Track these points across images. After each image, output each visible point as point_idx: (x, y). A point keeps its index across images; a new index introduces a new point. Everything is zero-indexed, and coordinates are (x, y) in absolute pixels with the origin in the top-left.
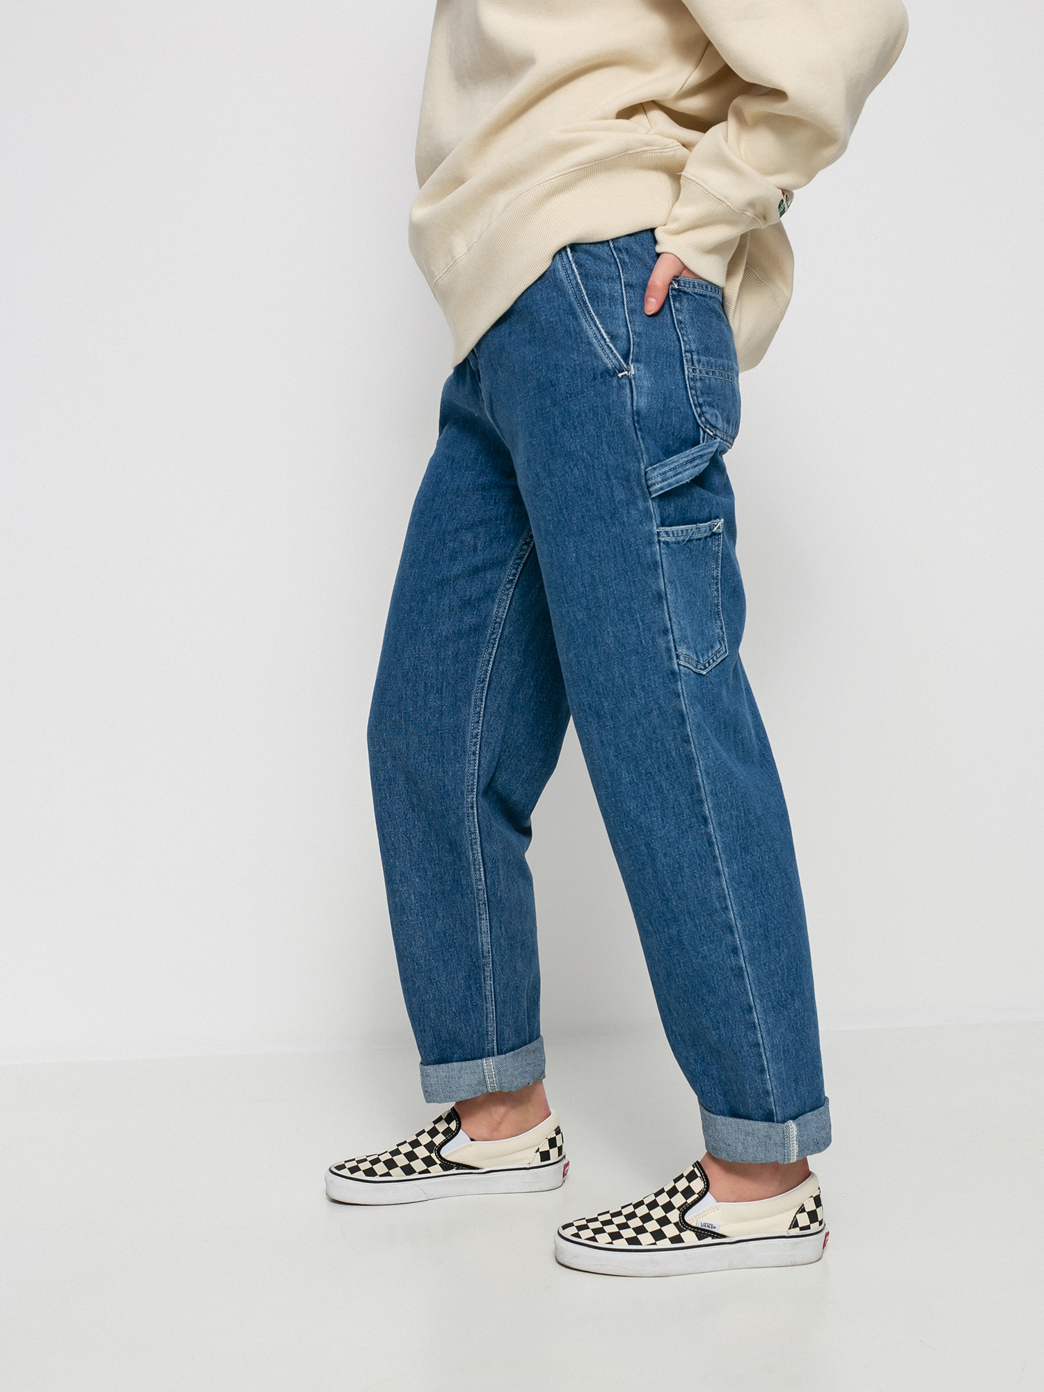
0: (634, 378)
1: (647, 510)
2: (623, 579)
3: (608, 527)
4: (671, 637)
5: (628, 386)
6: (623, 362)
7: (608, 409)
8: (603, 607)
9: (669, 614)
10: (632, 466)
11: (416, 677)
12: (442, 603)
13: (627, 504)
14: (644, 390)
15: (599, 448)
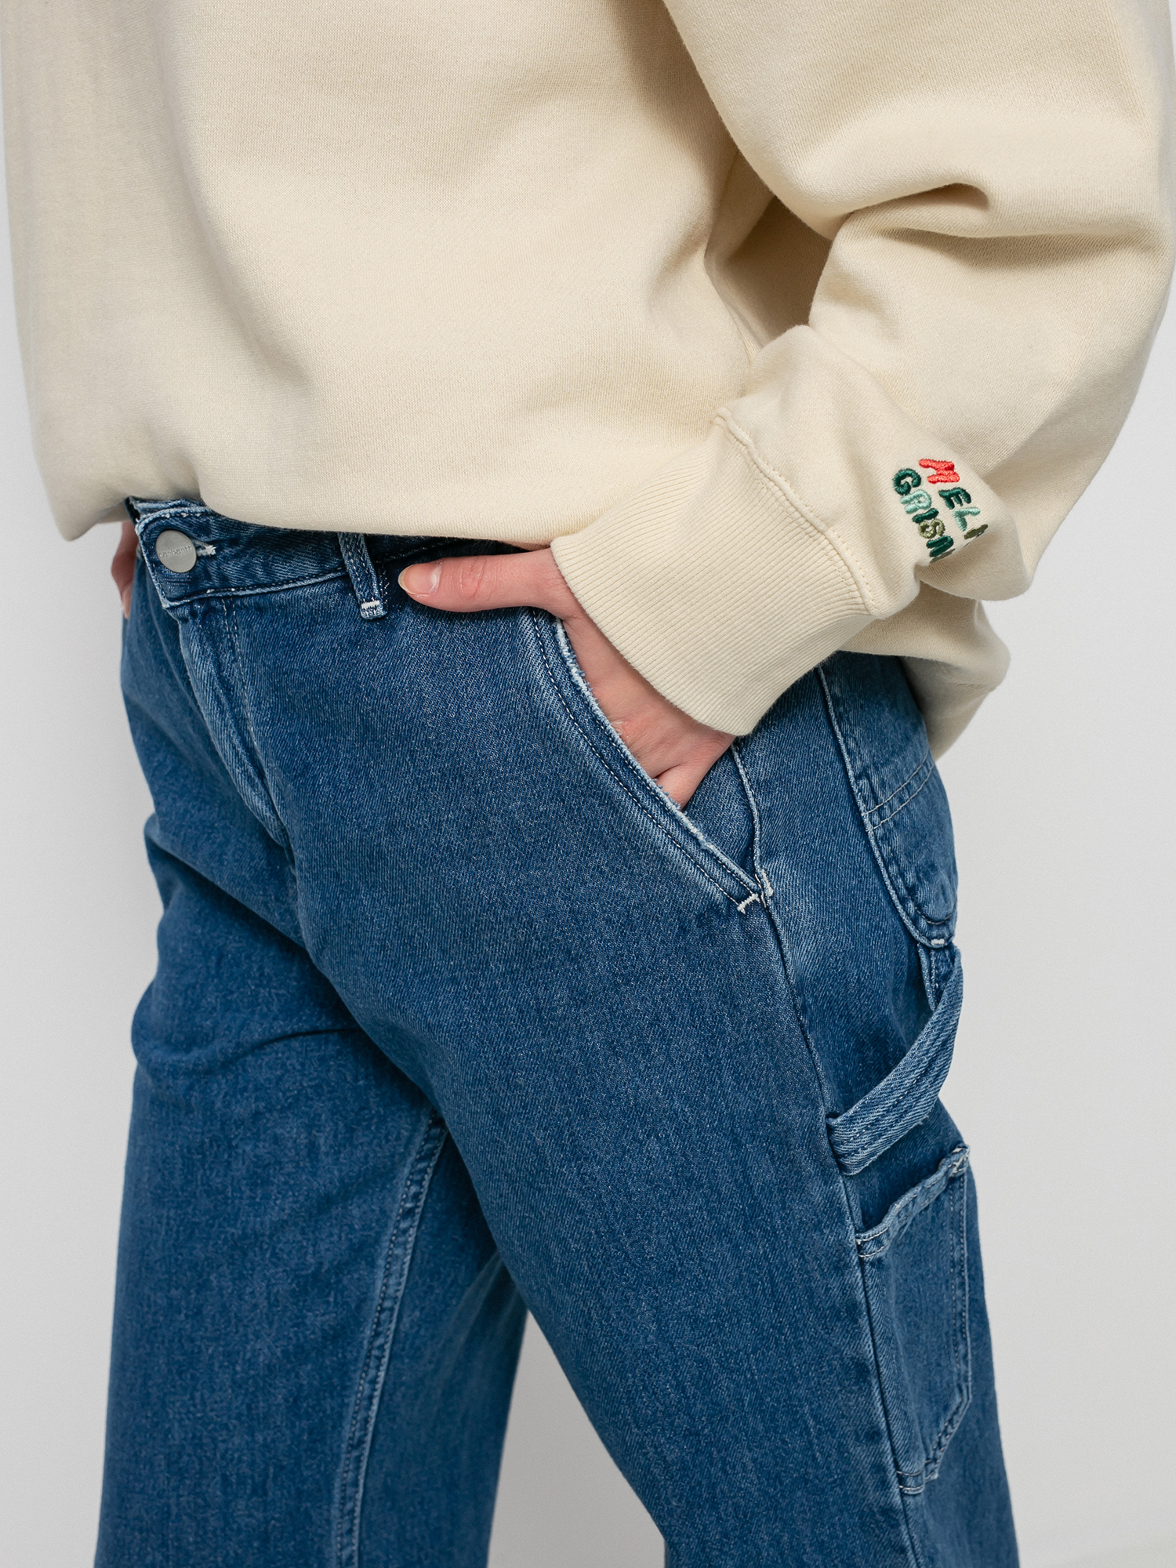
0: (776, 904)
1: (832, 1200)
2: (773, 1345)
3: (736, 1246)
4: (887, 1446)
5: (768, 931)
6: (744, 876)
7: (729, 998)
8: (732, 1419)
9: (883, 1403)
10: (794, 1115)
11: (201, 1463)
12: (249, 1290)
13: (780, 1190)
14: (804, 923)
15: (713, 1083)
